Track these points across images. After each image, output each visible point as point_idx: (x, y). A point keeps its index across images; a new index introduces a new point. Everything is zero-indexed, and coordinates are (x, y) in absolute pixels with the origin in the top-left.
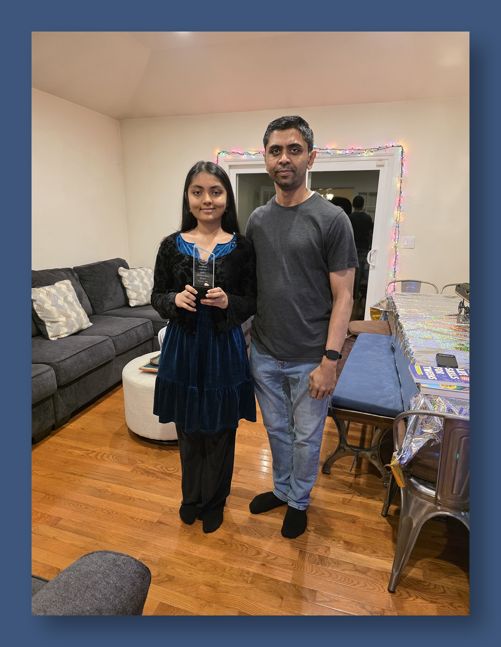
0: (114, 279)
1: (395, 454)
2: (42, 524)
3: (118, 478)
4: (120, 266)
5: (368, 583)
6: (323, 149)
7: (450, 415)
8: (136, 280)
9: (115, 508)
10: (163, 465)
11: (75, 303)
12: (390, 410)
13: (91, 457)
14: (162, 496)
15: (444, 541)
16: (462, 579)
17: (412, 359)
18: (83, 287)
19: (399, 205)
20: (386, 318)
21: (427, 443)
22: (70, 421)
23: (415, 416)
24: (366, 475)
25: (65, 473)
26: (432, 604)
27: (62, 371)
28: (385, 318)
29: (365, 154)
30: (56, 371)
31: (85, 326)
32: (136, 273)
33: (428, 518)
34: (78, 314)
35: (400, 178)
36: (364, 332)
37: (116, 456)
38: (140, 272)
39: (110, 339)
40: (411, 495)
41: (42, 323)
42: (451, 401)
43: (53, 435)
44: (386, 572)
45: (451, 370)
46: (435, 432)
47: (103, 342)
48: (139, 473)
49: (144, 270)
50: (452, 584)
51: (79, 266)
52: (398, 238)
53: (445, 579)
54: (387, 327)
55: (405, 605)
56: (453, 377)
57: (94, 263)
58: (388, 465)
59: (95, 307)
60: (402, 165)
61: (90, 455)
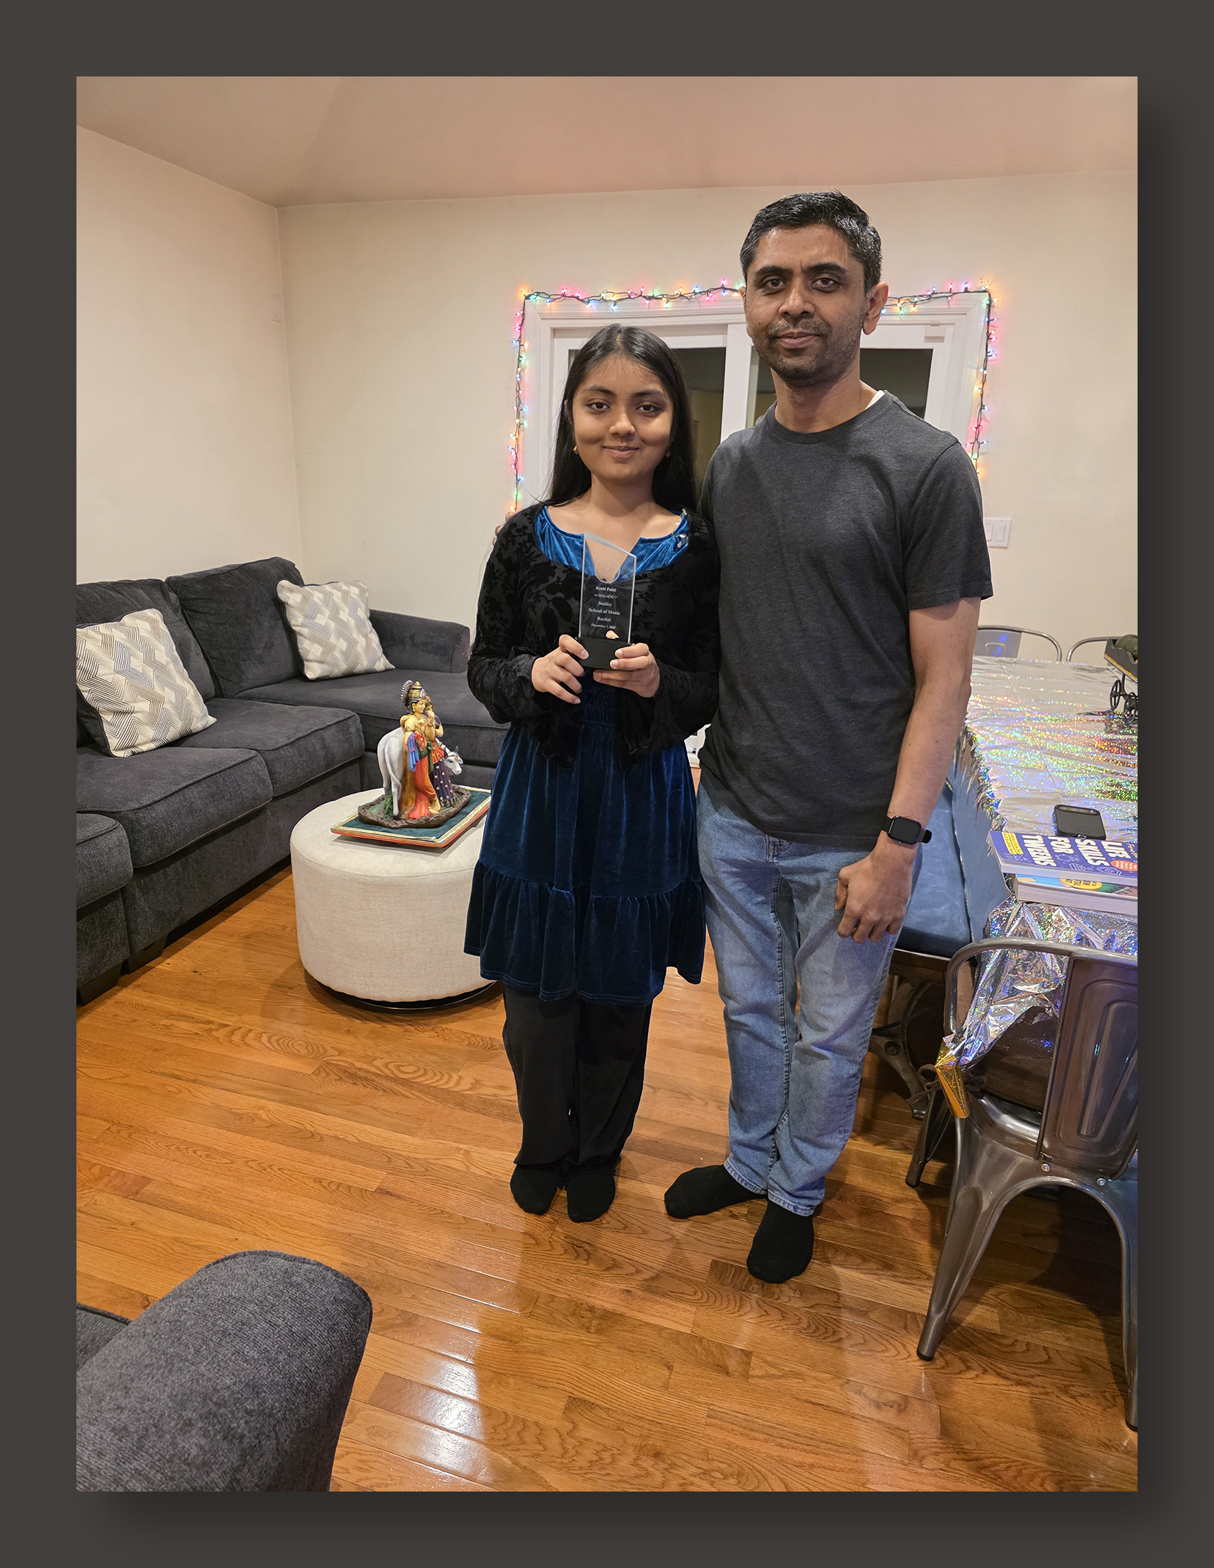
0: (267, 609)
1: (947, 1039)
2: (104, 1191)
3: (282, 1087)
4: (281, 579)
5: (872, 1336)
7: (1084, 951)
8: (321, 612)
9: (277, 1158)
10: (388, 1061)
11: (171, 666)
12: (939, 940)
13: (217, 1039)
14: (386, 1131)
15: (1052, 1246)
16: (1091, 1332)
17: (995, 817)
18: (190, 628)
19: (976, 439)
21: (1023, 1017)
22: (165, 953)
23: (998, 953)
25: (155, 1076)
26: (1019, 1388)
27: (146, 832)
29: (897, 309)
30: (131, 832)
31: (198, 725)
32: (321, 596)
33: (1018, 1190)
34: (180, 692)
35: (982, 370)
37: (276, 1038)
38: (331, 594)
39: (260, 758)
40: (980, 1138)
41: (94, 715)
42: (1087, 917)
43: (125, 986)
44: (914, 1314)
45: (1089, 844)
46: (1046, 990)
47: (242, 766)
48: (333, 1077)
49: (339, 589)
50: (1067, 1343)
51: (180, 574)
53: (1050, 1332)
55: (956, 1389)
56: (1095, 861)
57: (216, 569)
58: (929, 1067)
59: (220, 679)
60: (988, 338)
61: (213, 1033)
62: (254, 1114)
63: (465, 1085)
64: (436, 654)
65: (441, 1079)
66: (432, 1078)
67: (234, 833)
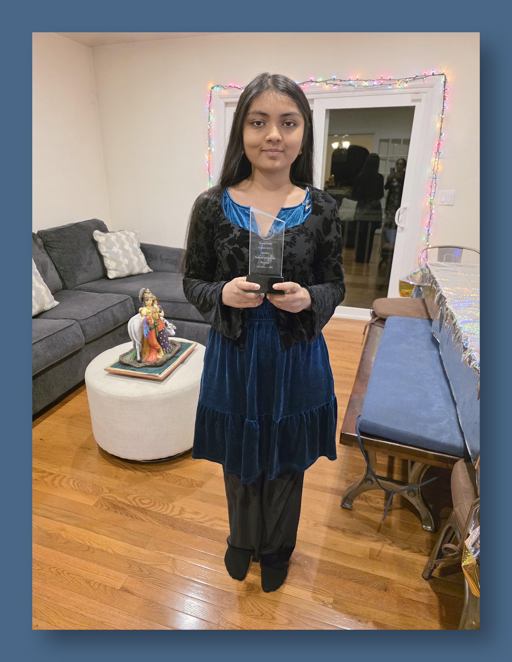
0: (88, 245)
4: (96, 229)
6: (345, 81)
8: (115, 246)
9: (67, 565)
10: (135, 496)
12: (444, 445)
13: (47, 483)
18: (49, 256)
19: (438, 151)
20: (419, 294)
24: (398, 511)
28: (417, 294)
29: (397, 86)
31: (48, 307)
32: (115, 237)
35: (441, 115)
36: (394, 315)
37: (77, 481)
38: (120, 237)
39: (77, 324)
47: (66, 329)
48: (105, 507)
49: (124, 234)
52: (435, 192)
54: (422, 307)
57: (63, 226)
59: (65, 281)
60: (444, 99)
61: (45, 479)
62: (59, 534)
63: (176, 512)
64: (172, 264)
65: (163, 508)
66: (158, 507)
67: (63, 364)
